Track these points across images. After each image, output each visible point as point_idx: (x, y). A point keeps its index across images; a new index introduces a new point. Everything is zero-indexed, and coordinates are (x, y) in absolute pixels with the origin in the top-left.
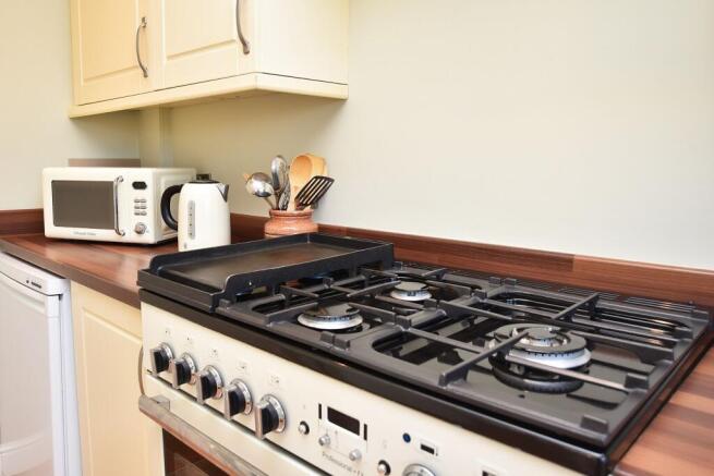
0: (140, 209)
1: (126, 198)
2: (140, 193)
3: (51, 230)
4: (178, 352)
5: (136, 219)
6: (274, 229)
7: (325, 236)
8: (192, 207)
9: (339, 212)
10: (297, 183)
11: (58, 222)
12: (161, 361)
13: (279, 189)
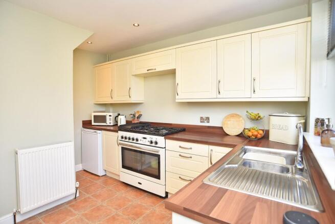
0: (110, 119)
1: (108, 118)
2: (110, 117)
3: (93, 123)
4: (124, 136)
5: (110, 121)
6: (133, 122)
7: (141, 123)
8: (121, 119)
9: (143, 119)
10: (137, 115)
11: (95, 122)
12: (122, 137)
13: (134, 116)
